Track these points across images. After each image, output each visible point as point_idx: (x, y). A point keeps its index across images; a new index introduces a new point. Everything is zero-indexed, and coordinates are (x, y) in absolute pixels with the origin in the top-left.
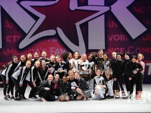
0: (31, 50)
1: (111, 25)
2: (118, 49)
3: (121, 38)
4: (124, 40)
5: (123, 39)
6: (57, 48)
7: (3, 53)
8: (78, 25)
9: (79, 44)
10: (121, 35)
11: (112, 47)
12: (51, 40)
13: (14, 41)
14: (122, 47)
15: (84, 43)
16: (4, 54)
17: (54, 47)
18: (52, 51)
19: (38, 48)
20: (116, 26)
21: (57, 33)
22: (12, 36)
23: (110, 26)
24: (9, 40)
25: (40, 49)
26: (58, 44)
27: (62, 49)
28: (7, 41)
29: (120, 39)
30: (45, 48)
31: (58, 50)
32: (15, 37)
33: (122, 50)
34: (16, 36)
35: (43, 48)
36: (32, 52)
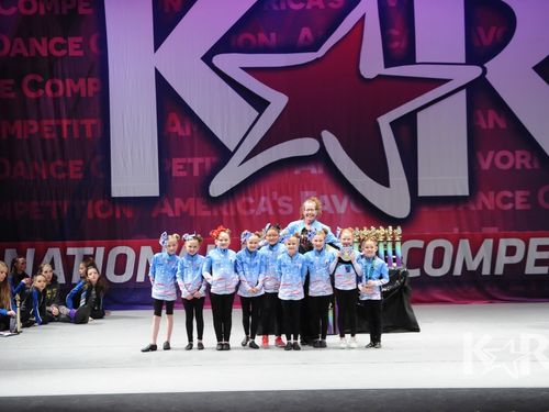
0: (244, 199)
1: (487, 124)
2: (509, 194)
3: (519, 159)
4: (528, 166)
5: (523, 165)
6: (323, 193)
7: (164, 211)
8: (384, 122)
9: (391, 179)
10: (519, 153)
11: (491, 190)
12: (304, 169)
13: (196, 173)
14: (519, 190)
15: (404, 179)
16: (166, 214)
17: (314, 189)
19: (265, 195)
20: (502, 125)
21: (322, 148)
22: (190, 160)
23: (484, 126)
24: (179, 170)
25: (271, 197)
26: (326, 182)
27: (338, 198)
28: (174, 175)
29: (514, 166)
30: (288, 194)
31: (325, 198)
32: (197, 161)
33: (522, 197)
34: (201, 160)
35: (280, 195)
36: (248, 206)
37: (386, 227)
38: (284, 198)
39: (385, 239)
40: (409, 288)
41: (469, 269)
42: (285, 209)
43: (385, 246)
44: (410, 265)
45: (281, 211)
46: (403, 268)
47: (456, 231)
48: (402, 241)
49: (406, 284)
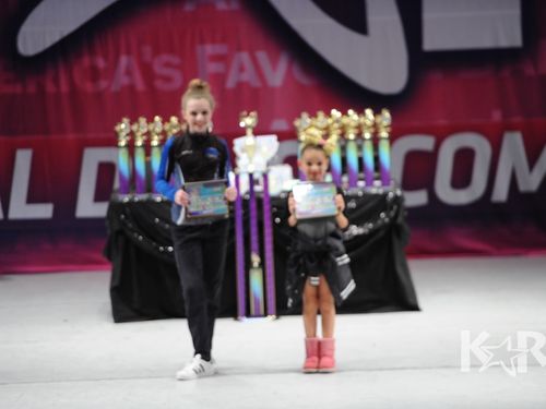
0: (86, 61)
6: (239, 49)
9: (370, 18)
15: (397, 16)
17: (223, 40)
18: (213, 68)
19: (128, 53)
25: (140, 56)
27: (270, 57)
30: (171, 51)
31: (245, 57)
35: (157, 51)
36: (95, 75)
37: (360, 112)
38: (165, 58)
39: (359, 135)
40: (407, 228)
41: (523, 187)
42: (168, 79)
43: (360, 148)
44: (409, 184)
45: (159, 84)
46: (394, 191)
47: (497, 116)
48: (393, 138)
49: (400, 220)
